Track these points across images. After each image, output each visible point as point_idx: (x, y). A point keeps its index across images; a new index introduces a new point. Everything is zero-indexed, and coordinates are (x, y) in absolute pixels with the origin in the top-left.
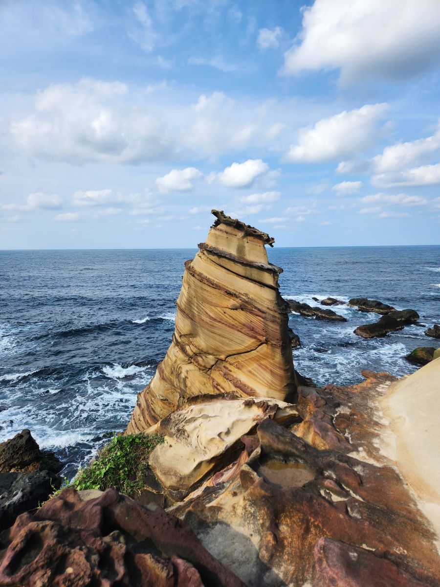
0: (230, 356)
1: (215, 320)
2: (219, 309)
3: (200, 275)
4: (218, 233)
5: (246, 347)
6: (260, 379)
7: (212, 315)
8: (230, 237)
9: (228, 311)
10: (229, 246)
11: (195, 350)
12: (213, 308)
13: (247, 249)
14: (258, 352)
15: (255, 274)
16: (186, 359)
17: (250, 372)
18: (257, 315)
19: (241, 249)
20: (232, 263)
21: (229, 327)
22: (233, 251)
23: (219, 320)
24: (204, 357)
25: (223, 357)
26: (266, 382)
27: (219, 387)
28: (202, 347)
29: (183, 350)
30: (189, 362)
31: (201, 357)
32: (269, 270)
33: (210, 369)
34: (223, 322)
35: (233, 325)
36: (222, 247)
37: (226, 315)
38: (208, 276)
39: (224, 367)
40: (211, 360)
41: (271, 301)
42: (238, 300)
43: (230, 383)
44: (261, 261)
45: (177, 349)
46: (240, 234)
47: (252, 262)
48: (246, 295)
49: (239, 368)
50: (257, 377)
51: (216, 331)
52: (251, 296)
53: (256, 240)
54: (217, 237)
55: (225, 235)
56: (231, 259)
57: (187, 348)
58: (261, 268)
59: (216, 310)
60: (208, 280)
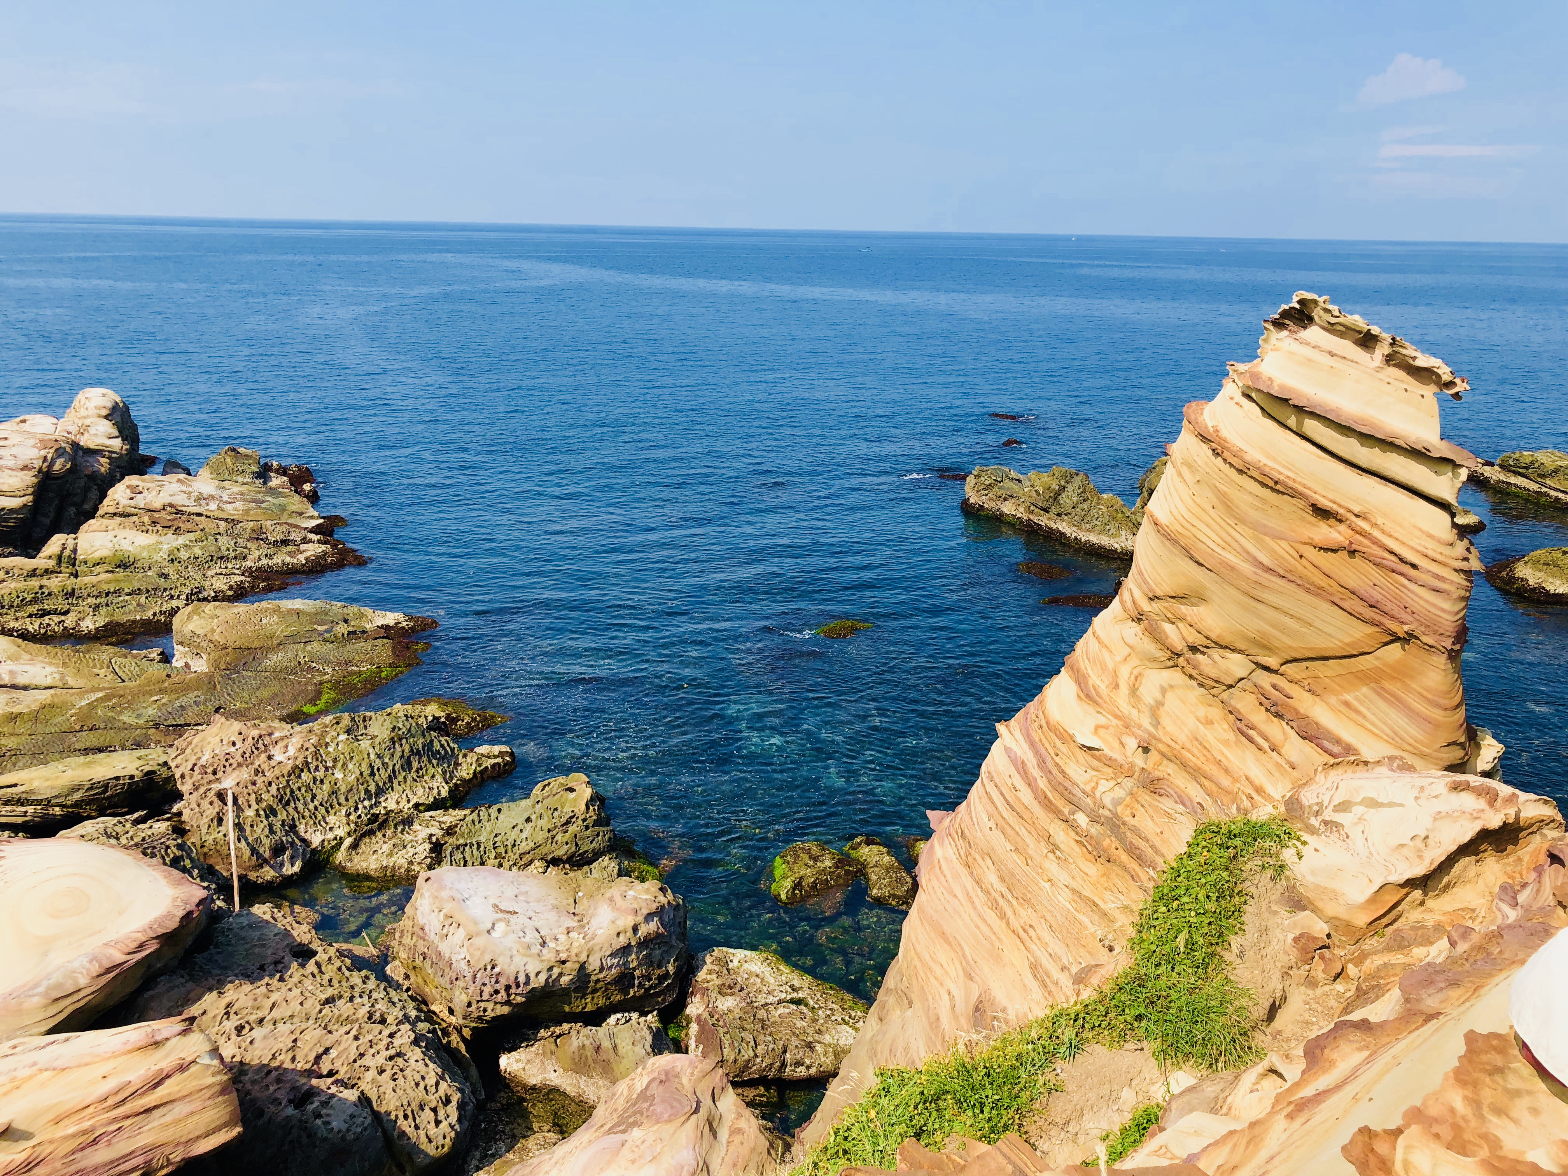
0: (1296, 660)
1: (1269, 570)
2: (1284, 544)
3: (1239, 454)
4: (1307, 351)
5: (1348, 645)
6: (1373, 724)
7: (1262, 557)
8: (1338, 366)
9: (1311, 553)
11: (1195, 639)
12: (1267, 539)
14: (1377, 658)
16: (1163, 655)
17: (1347, 704)
18: (1393, 571)
20: (1353, 442)
21: (1308, 591)
23: (1282, 573)
24: (1216, 657)
25: (1272, 661)
26: (1391, 734)
27: (1251, 733)
28: (1218, 631)
29: (1155, 634)
30: (1171, 663)
31: (1210, 656)
32: (1442, 462)
33: (1230, 687)
34: (1292, 578)
35: (1321, 588)
37: (1303, 560)
38: (1264, 461)
39: (1273, 686)
40: (1236, 665)
42: (1342, 528)
43: (1288, 728)
45: (1133, 630)
46: (1371, 361)
47: (1397, 437)
48: (1367, 516)
49: (1314, 693)
50: (1364, 717)
51: (1265, 595)
52: (1379, 520)
53: (1414, 379)
54: (1301, 363)
55: (1326, 360)
57: (1170, 629)
58: (1421, 455)
59: (1277, 548)
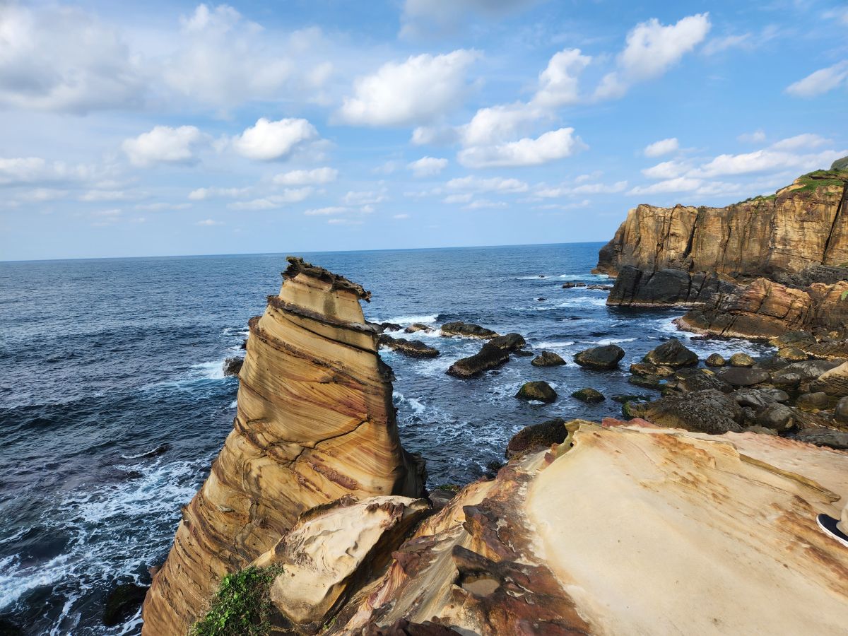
0: (321, 441)
1: (299, 398)
2: (304, 383)
3: (275, 340)
4: (297, 286)
5: (342, 429)
6: (362, 466)
7: (294, 392)
8: (314, 291)
9: (316, 385)
10: (313, 302)
11: (271, 439)
12: (295, 382)
13: (337, 305)
14: (357, 433)
15: (349, 337)
16: (258, 451)
17: (348, 458)
18: (355, 388)
19: (329, 306)
20: (319, 325)
21: (319, 405)
22: (319, 309)
23: (305, 398)
24: (284, 447)
25: (311, 444)
26: (369, 469)
27: (307, 483)
28: (282, 433)
29: (253, 440)
30: (263, 455)
31: (281, 447)
32: (367, 332)
33: (293, 461)
34: (310, 400)
35: (324, 403)
36: (305, 304)
37: (314, 390)
38: (287, 342)
39: (314, 456)
40: (294, 449)
41: (371, 369)
42: (329, 370)
43: (322, 476)
44: (356, 321)
45: (242, 439)
46: (328, 288)
47: (345, 322)
48: (340, 363)
49: (333, 456)
50: (357, 463)
51: (301, 412)
52: (345, 364)
53: (348, 294)
54: (296, 292)
55: (307, 289)
56: (317, 319)
57: (259, 436)
58: (357, 330)
59: (300, 385)
60: (288, 347)
